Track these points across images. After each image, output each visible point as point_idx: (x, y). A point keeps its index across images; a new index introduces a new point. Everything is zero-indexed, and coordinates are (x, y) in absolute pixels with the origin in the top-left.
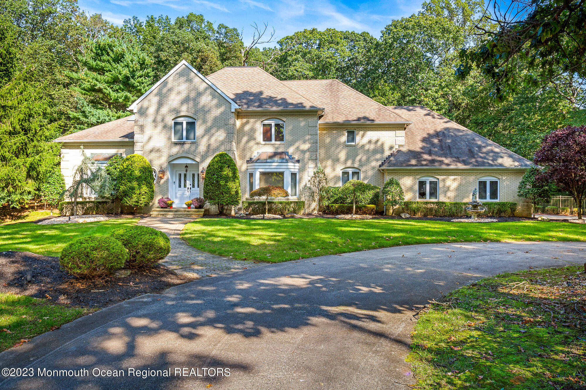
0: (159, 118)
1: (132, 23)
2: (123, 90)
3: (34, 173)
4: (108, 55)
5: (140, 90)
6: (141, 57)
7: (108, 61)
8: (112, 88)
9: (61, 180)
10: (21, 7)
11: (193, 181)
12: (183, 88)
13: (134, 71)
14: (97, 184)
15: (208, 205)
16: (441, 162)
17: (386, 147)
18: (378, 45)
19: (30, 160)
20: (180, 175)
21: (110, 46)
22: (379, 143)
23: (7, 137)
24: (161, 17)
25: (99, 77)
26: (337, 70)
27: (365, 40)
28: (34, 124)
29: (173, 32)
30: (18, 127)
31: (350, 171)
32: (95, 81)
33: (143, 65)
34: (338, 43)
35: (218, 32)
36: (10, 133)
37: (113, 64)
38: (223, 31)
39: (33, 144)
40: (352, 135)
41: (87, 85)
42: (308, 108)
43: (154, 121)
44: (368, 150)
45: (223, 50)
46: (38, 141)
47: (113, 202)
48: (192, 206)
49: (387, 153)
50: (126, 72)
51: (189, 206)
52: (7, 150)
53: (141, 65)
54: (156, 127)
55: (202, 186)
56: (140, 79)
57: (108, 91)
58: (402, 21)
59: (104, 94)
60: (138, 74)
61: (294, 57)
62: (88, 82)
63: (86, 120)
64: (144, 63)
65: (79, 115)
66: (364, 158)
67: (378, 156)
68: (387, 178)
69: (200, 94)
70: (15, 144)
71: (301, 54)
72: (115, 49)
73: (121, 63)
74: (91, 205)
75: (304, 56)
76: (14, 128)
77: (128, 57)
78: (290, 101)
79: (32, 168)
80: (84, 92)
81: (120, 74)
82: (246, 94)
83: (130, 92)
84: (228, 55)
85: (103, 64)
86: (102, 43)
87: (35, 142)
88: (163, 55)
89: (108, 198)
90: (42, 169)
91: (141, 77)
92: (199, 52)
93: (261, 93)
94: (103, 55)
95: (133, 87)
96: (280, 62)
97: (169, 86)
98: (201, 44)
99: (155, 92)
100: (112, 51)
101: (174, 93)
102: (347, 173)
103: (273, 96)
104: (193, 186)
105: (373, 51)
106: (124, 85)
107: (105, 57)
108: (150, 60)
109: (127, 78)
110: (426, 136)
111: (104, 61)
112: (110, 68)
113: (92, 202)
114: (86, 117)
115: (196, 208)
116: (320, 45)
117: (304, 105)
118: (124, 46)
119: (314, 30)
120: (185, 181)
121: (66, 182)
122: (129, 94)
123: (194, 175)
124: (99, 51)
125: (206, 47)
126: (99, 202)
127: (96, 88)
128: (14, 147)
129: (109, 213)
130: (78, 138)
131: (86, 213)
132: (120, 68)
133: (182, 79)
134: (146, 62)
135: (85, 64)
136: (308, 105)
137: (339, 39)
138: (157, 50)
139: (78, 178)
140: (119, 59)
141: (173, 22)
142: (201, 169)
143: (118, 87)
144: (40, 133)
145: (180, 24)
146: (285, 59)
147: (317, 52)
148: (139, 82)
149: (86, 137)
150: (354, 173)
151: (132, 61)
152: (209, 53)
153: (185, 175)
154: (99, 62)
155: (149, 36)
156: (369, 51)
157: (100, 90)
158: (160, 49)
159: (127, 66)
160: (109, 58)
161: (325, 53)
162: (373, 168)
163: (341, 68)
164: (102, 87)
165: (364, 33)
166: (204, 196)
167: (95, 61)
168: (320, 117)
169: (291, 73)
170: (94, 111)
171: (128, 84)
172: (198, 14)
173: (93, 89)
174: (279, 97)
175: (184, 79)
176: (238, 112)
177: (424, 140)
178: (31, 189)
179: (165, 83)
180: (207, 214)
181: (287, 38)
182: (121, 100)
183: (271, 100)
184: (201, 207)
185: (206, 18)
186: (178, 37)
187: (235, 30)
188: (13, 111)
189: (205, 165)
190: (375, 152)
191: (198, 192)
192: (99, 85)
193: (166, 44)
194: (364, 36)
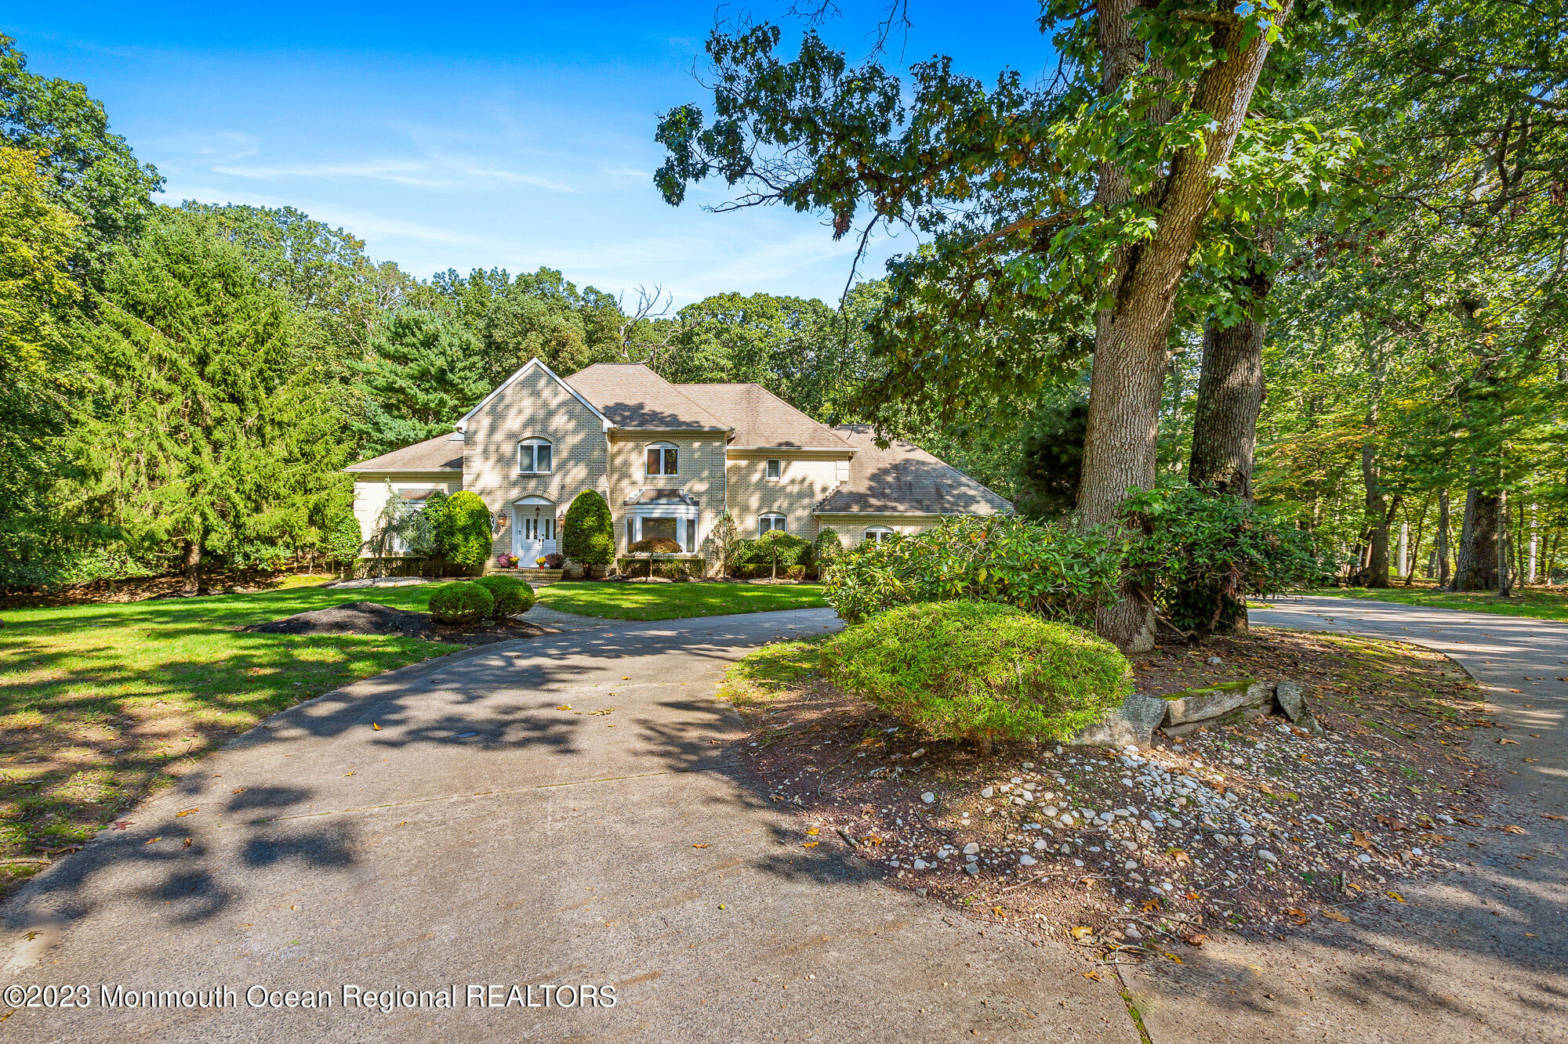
0: (492, 448)
1: (447, 280)
2: (435, 390)
3: (318, 518)
4: (415, 336)
5: (463, 389)
6: (464, 339)
7: (414, 345)
8: (419, 386)
9: (355, 527)
10: (278, 260)
11: (547, 529)
12: (528, 405)
13: (453, 361)
14: (410, 533)
15: (568, 563)
16: (894, 509)
17: (817, 488)
18: (834, 319)
19: (313, 498)
20: (528, 521)
21: (416, 322)
22: (806, 483)
23: (282, 465)
24: (494, 271)
25: (399, 369)
26: (772, 357)
27: (815, 311)
28: (319, 448)
29: (515, 299)
30: (296, 450)
31: (773, 517)
32: (393, 377)
33: (467, 350)
34: (772, 317)
35: (583, 299)
36: (287, 461)
37: (422, 350)
38: (592, 297)
39: (316, 475)
40: (774, 467)
41: (380, 382)
42: (707, 429)
43: (485, 452)
44: (791, 493)
45: (590, 327)
46: (323, 471)
47: (430, 560)
48: (546, 565)
49: (819, 497)
50: (440, 362)
51: (541, 565)
52: (281, 484)
53: (464, 350)
54: (487, 459)
55: (560, 537)
56: (462, 374)
57: (414, 390)
58: (871, 285)
59: (407, 395)
60: (460, 365)
61: (704, 337)
62: (384, 377)
63: (381, 436)
64: (468, 348)
65: (368, 427)
66: (785, 505)
67: (806, 501)
68: (823, 527)
69: (551, 414)
70: (294, 476)
71: (714, 332)
72: (424, 327)
73: (434, 349)
74: (399, 563)
75: (718, 336)
76: (290, 453)
77: (444, 340)
78: (682, 419)
79: (317, 510)
80: (375, 391)
81: (432, 365)
82: (620, 406)
83: (446, 392)
84: (600, 334)
85: (406, 350)
86: (405, 318)
87: (319, 474)
88: (498, 335)
89: (425, 553)
90: (330, 512)
91: (464, 369)
92: (553, 331)
93: (641, 406)
94: (405, 335)
95: (452, 385)
96: (682, 342)
97: (507, 401)
98: (558, 320)
99: (487, 409)
100: (420, 329)
101: (513, 411)
102: (769, 520)
103: (658, 410)
104: (547, 537)
105: (827, 329)
106: (438, 383)
107: (409, 339)
108: (478, 344)
109: (443, 372)
110: (875, 471)
111: (407, 345)
112: (417, 356)
113: (400, 559)
114: (381, 431)
115: (552, 568)
116: (744, 318)
117: (702, 424)
118: (439, 323)
119: (734, 295)
120: (535, 529)
121: (363, 530)
122: (446, 397)
123: (548, 522)
124: (400, 330)
125: (565, 323)
126: (411, 559)
127: (396, 386)
128: (292, 480)
129: (427, 574)
130: (380, 467)
131: (393, 574)
132: (432, 357)
133: (525, 392)
134: (472, 346)
135: (379, 349)
136: (707, 423)
137: (774, 310)
138: (488, 326)
139: (383, 524)
140: (430, 342)
141: (512, 280)
142: (558, 513)
143: (428, 385)
144: (326, 461)
145: (525, 283)
146: (690, 339)
147: (739, 330)
148: (460, 378)
149: (391, 464)
150: (777, 521)
151: (451, 345)
152: (569, 332)
153: (536, 522)
154: (399, 347)
155: (473, 302)
156: (821, 329)
157: (401, 390)
158: (492, 324)
159: (443, 353)
160: (414, 340)
161: (753, 332)
162: (799, 519)
163: (779, 354)
164: (404, 385)
165: (814, 300)
166: (564, 552)
167: (393, 344)
168: (729, 441)
169: (697, 363)
170: (393, 423)
171: (444, 380)
172: (554, 269)
173: (390, 388)
174: (667, 413)
175: (529, 390)
176: (613, 432)
177: (873, 477)
178: (316, 540)
179: (501, 397)
180: (567, 576)
181: (692, 307)
182: (432, 405)
183: (655, 416)
184: (558, 566)
185: (566, 277)
186: (522, 308)
187: (611, 296)
188: (292, 429)
189: (563, 509)
190: (801, 495)
191: (555, 546)
192: (400, 383)
193: (504, 318)
194: (815, 305)
